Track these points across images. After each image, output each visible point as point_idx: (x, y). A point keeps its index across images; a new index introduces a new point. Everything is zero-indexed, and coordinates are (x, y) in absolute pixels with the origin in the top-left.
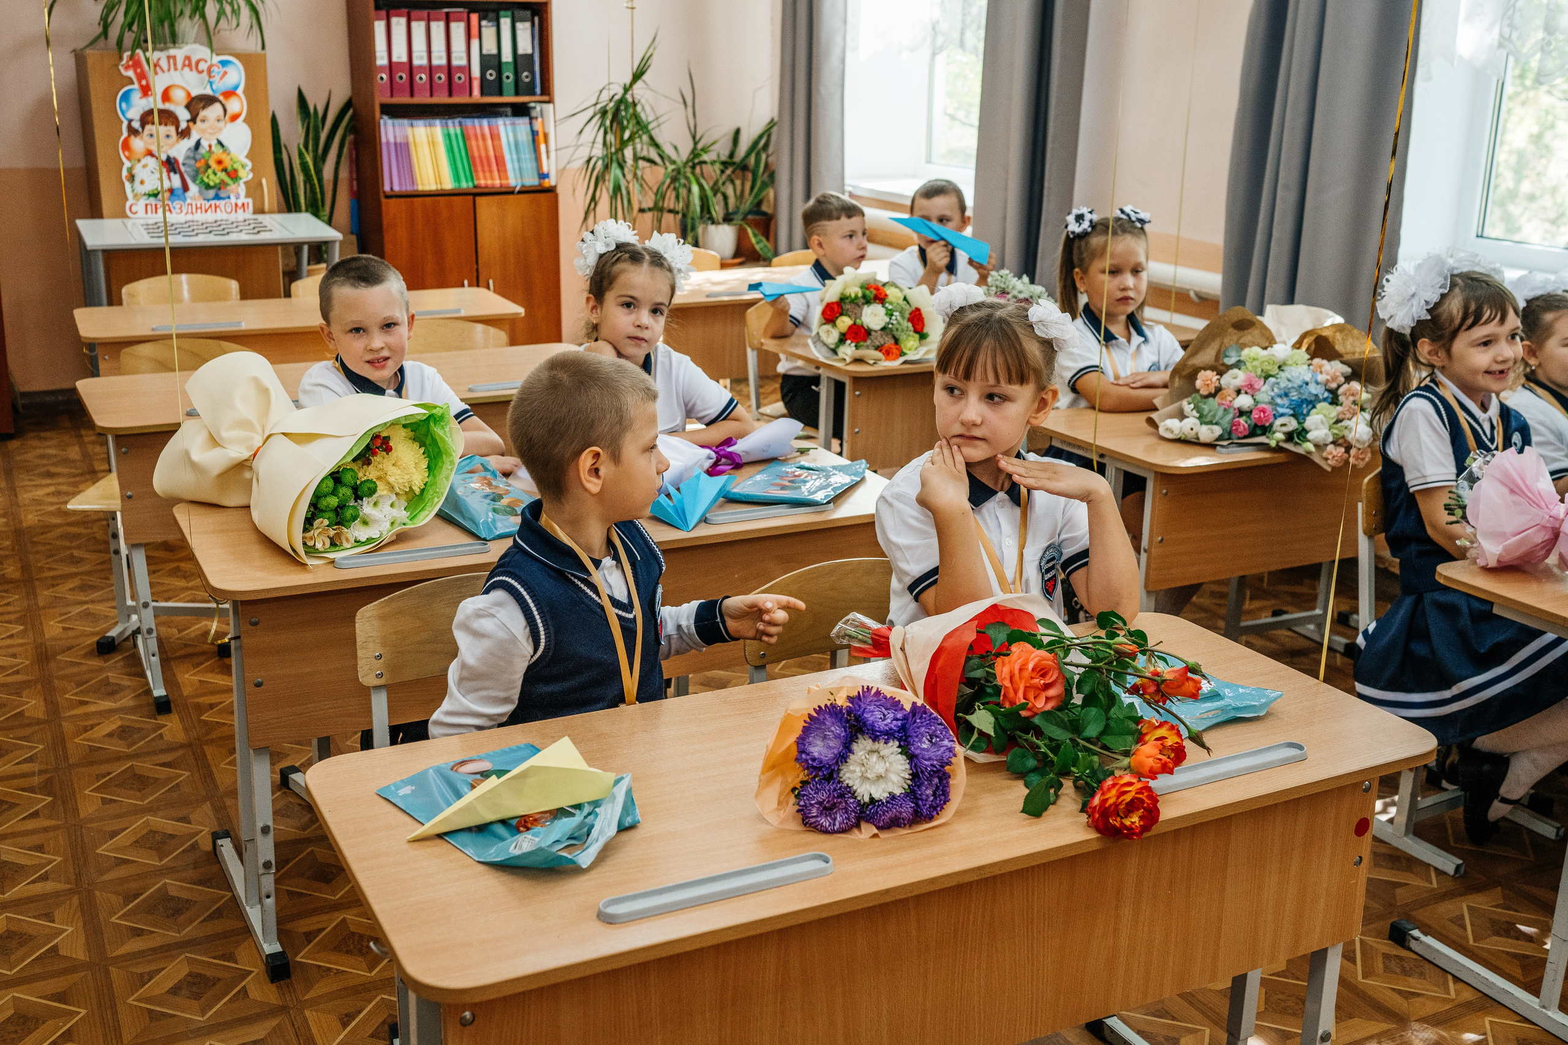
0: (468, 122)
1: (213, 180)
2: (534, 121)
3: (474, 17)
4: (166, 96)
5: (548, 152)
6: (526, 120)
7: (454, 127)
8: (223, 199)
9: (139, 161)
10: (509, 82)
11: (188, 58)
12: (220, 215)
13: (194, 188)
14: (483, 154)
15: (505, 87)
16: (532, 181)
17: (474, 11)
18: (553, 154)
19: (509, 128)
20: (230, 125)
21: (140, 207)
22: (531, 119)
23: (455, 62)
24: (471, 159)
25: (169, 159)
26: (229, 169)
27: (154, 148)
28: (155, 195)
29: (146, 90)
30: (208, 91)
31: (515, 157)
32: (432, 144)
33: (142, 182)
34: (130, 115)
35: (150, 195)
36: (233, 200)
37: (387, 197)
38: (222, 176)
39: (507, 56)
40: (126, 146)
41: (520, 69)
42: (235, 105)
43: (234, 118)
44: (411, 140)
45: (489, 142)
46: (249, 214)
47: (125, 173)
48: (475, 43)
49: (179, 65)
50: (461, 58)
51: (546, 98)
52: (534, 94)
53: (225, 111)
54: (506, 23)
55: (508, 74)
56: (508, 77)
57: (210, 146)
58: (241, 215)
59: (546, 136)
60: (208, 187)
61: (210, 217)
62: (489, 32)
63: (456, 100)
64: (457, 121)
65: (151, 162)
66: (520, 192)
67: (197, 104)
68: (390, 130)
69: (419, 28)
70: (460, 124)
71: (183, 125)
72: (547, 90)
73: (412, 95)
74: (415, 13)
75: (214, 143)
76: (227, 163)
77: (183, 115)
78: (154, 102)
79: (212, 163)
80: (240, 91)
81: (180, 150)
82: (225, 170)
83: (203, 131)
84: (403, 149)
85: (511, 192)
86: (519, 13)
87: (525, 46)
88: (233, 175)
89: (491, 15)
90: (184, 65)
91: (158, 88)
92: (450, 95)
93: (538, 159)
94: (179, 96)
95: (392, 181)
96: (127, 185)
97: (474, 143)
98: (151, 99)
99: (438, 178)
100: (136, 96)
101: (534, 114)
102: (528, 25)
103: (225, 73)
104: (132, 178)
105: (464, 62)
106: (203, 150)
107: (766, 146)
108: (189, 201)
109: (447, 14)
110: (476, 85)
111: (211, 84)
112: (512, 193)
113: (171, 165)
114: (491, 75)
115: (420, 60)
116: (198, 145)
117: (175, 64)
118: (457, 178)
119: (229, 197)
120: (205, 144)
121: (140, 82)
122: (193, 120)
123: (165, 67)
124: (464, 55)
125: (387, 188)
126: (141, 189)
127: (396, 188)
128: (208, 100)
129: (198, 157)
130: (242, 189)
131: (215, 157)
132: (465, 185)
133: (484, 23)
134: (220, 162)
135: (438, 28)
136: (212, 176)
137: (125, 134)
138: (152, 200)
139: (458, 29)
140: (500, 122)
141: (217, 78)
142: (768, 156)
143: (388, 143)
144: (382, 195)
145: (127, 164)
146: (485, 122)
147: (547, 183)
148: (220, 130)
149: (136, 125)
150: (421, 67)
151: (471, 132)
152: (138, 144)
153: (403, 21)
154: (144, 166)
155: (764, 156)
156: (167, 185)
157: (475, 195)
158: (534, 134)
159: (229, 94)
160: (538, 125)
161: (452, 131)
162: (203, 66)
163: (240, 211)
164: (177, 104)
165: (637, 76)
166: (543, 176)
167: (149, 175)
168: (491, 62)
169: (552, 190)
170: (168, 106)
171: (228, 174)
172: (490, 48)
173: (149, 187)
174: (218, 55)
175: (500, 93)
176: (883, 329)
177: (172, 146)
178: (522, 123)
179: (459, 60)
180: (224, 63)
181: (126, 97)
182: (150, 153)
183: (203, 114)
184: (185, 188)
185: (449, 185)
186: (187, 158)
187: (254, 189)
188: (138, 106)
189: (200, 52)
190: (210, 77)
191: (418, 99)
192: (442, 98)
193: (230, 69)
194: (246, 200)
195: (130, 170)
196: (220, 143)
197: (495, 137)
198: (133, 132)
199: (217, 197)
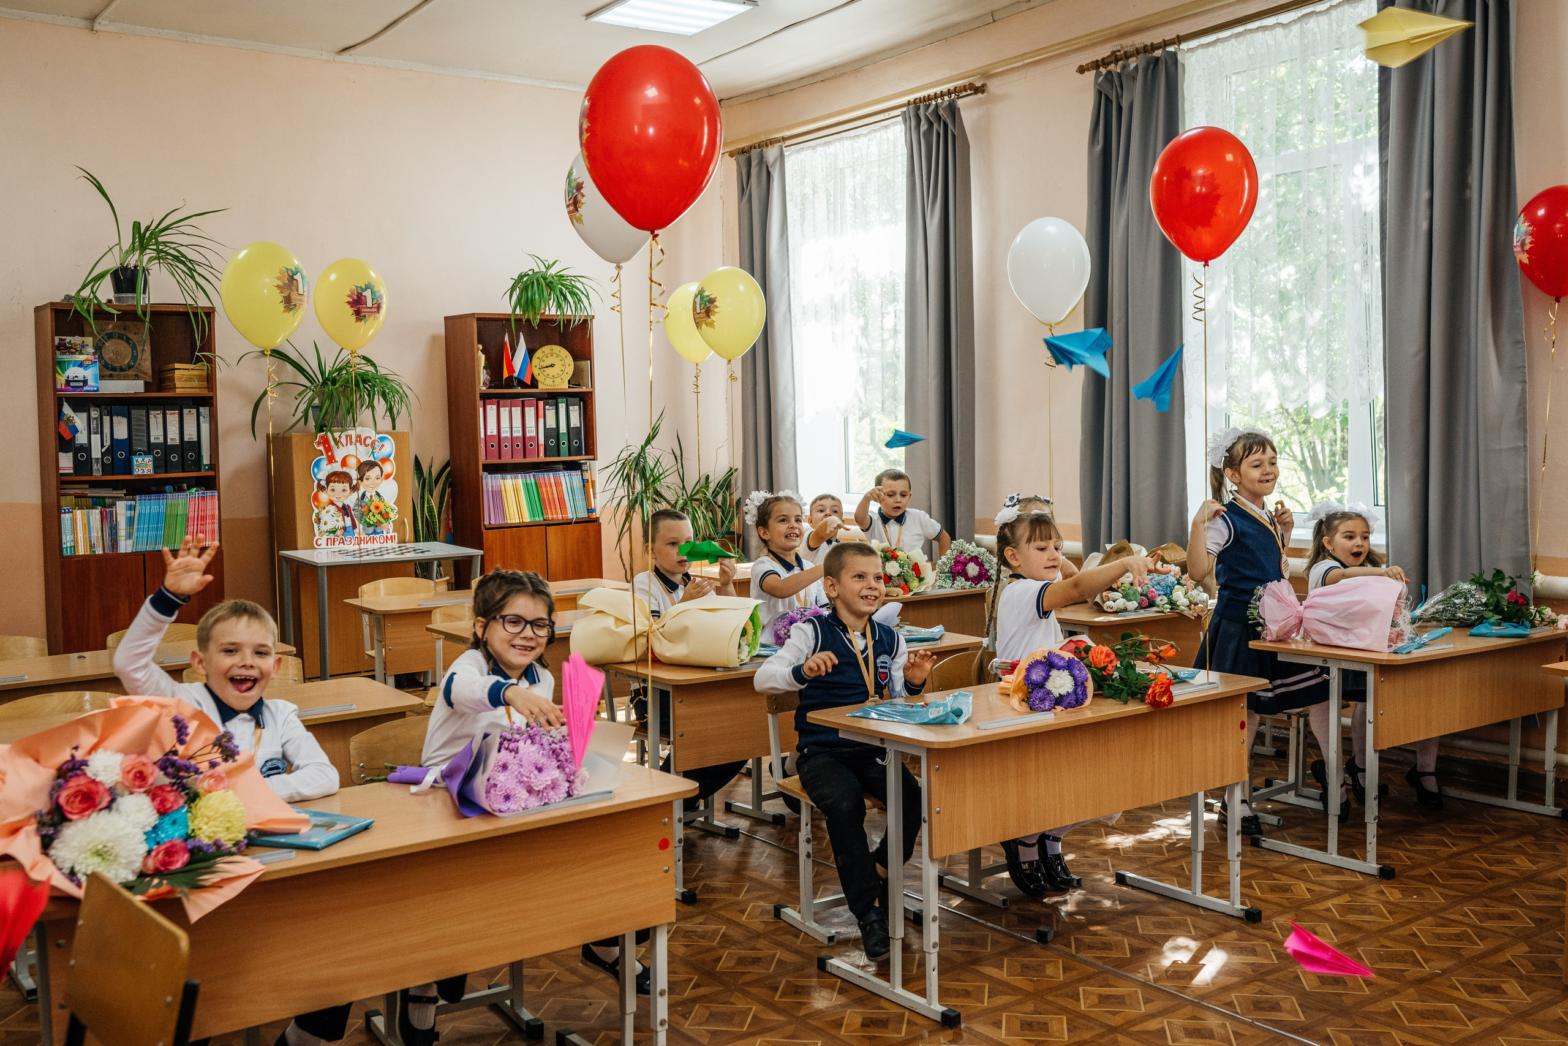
0: (540, 475)
1: (373, 520)
2: (585, 473)
3: (541, 403)
4: (344, 463)
5: (594, 494)
6: (579, 472)
7: (531, 478)
8: (378, 533)
9: (324, 508)
10: (564, 448)
11: (359, 436)
12: (376, 545)
13: (360, 527)
14: (550, 497)
15: (561, 450)
16: (583, 514)
17: (541, 400)
18: (598, 496)
19: (567, 478)
20: (384, 481)
21: (323, 541)
22: (582, 471)
23: (528, 435)
24: (541, 501)
25: (344, 506)
26: (383, 511)
27: (333, 499)
28: (334, 532)
29: (331, 460)
30: (372, 459)
31: (571, 498)
32: (516, 490)
33: (325, 523)
34: (319, 476)
35: (330, 532)
36: (385, 534)
37: (486, 529)
38: (379, 517)
39: (563, 429)
40: (316, 498)
41: (571, 438)
42: (388, 468)
43: (388, 477)
44: (503, 488)
45: (554, 488)
46: (395, 545)
47: (314, 517)
48: (541, 421)
49: (354, 440)
50: (532, 431)
51: (592, 457)
52: (581, 454)
53: (382, 472)
54: (562, 407)
55: (564, 440)
56: (564, 444)
57: (371, 497)
58: (390, 545)
59: (593, 483)
60: (369, 525)
61: (370, 546)
62: (551, 413)
63: (528, 460)
64: (531, 475)
65: (332, 509)
66: (575, 523)
67: (364, 467)
68: (490, 482)
69: (505, 411)
70: (534, 475)
71: (355, 482)
72: (590, 449)
73: (500, 458)
74: (502, 401)
75: (374, 494)
76: (382, 508)
77: (354, 475)
78: (337, 467)
79: (372, 508)
80: (392, 458)
81: (351, 500)
82: (380, 513)
83: (367, 486)
84: (498, 495)
85: (569, 523)
86: (571, 400)
87: (575, 421)
88: (385, 516)
89: (550, 401)
90: (356, 441)
91: (339, 457)
92: (525, 457)
93: (587, 499)
94: (352, 462)
95: (490, 518)
96: (316, 526)
97: (544, 489)
98: (334, 465)
99: (520, 514)
100: (324, 463)
101: (584, 468)
102: (577, 407)
103: (383, 446)
104: (319, 520)
105: (534, 434)
106: (366, 500)
107: (729, 487)
108: (356, 535)
109: (523, 401)
110: (542, 449)
111: (373, 453)
112: (571, 523)
113: (345, 510)
114: (552, 443)
115: (505, 434)
116: (364, 495)
117: (351, 439)
118: (532, 513)
119: (382, 532)
120: (368, 495)
121: (327, 453)
122: (361, 479)
123: (344, 444)
124: (534, 429)
125: (486, 523)
126: (324, 528)
127: (493, 522)
128: (371, 465)
129: (363, 504)
130: (391, 527)
131: (374, 504)
132: (539, 519)
133: (547, 407)
134: (377, 508)
135: (516, 411)
136: (372, 518)
137: (316, 490)
138: (332, 536)
139: (530, 412)
140: (561, 474)
141: (377, 450)
142: (730, 495)
143: (488, 491)
144: (483, 528)
145: (316, 511)
146: (551, 474)
147: (594, 516)
148: (378, 485)
149: (323, 483)
150: (506, 438)
151: (542, 482)
152: (324, 497)
153: (495, 407)
154: (327, 512)
155: (728, 494)
156: (341, 524)
157: (547, 525)
158: (585, 482)
159: (385, 460)
160: (587, 476)
161: (529, 481)
162: (368, 441)
163: (389, 542)
164: (351, 468)
165: (648, 441)
166: (590, 510)
167: (331, 519)
168: (552, 434)
169: (596, 521)
170: (345, 469)
171: (382, 516)
172: (551, 423)
173: (329, 527)
174: (378, 433)
175: (559, 455)
176: (898, 576)
177: (347, 497)
178: (576, 476)
179: (531, 433)
180: (382, 439)
181: (317, 465)
182: (332, 503)
183: (367, 474)
184: (354, 526)
185: (527, 519)
186: (357, 505)
187: (399, 526)
188: (325, 470)
189: (368, 432)
190: (373, 448)
191: (504, 460)
192: (519, 459)
193: (386, 443)
194: (393, 534)
195: (318, 515)
196: (378, 494)
197: (558, 484)
198: (321, 488)
199: (375, 532)
